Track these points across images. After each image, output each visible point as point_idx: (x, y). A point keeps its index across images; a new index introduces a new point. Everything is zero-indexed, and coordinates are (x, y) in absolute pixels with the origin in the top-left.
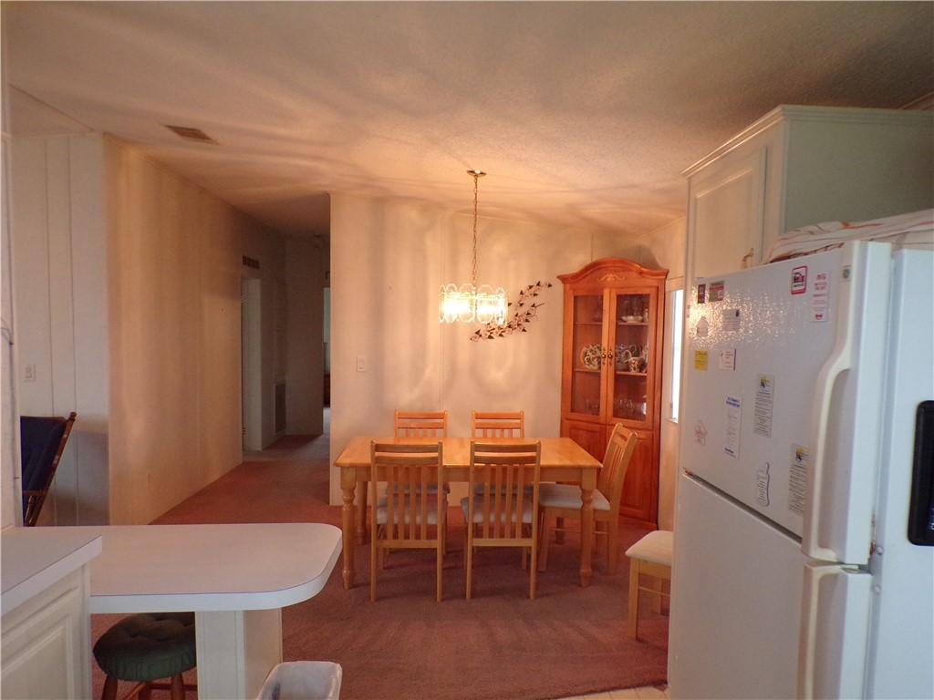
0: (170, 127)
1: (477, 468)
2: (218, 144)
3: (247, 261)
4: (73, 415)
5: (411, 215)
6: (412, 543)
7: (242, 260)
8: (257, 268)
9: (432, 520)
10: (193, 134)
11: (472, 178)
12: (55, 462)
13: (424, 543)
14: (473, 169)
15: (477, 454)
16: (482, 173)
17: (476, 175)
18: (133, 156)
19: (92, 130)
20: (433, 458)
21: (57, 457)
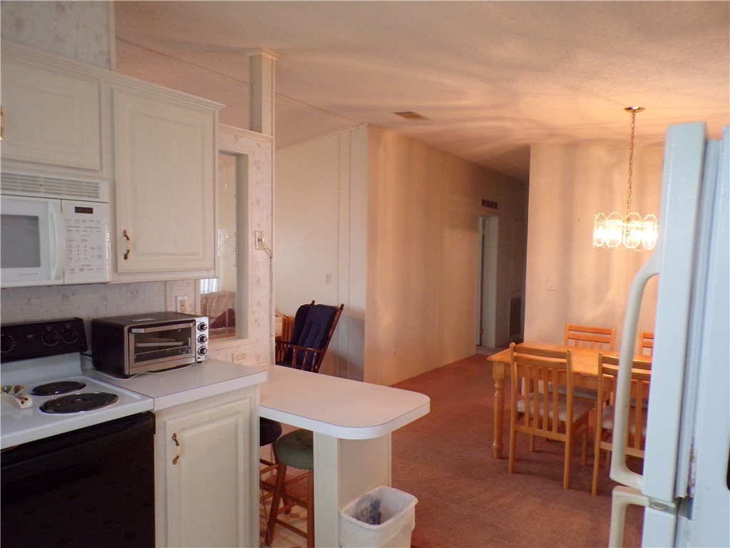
0: (396, 113)
1: (606, 378)
2: (429, 119)
3: (486, 203)
4: (342, 306)
5: (600, 154)
6: (544, 433)
7: (481, 202)
8: (496, 207)
9: (564, 417)
10: (410, 115)
11: (629, 114)
12: (330, 334)
13: (554, 435)
14: (630, 106)
15: (605, 365)
16: (639, 109)
17: (635, 111)
18: (390, 136)
19: (362, 124)
20: (562, 363)
21: (331, 331)
